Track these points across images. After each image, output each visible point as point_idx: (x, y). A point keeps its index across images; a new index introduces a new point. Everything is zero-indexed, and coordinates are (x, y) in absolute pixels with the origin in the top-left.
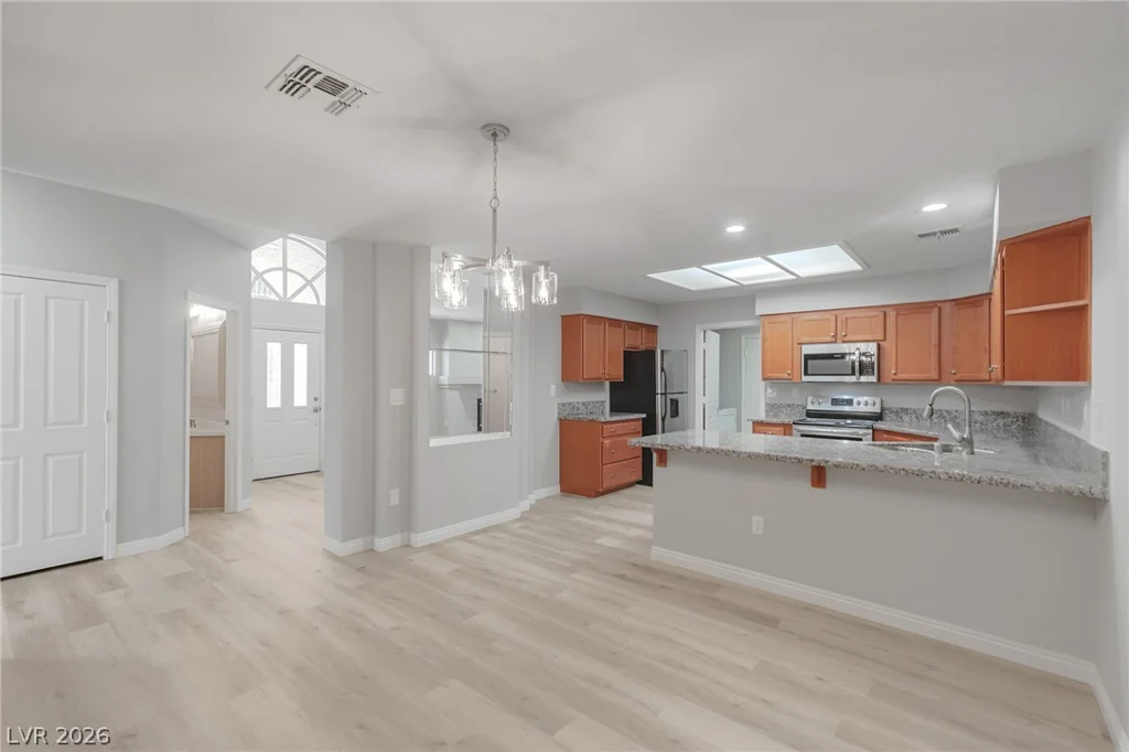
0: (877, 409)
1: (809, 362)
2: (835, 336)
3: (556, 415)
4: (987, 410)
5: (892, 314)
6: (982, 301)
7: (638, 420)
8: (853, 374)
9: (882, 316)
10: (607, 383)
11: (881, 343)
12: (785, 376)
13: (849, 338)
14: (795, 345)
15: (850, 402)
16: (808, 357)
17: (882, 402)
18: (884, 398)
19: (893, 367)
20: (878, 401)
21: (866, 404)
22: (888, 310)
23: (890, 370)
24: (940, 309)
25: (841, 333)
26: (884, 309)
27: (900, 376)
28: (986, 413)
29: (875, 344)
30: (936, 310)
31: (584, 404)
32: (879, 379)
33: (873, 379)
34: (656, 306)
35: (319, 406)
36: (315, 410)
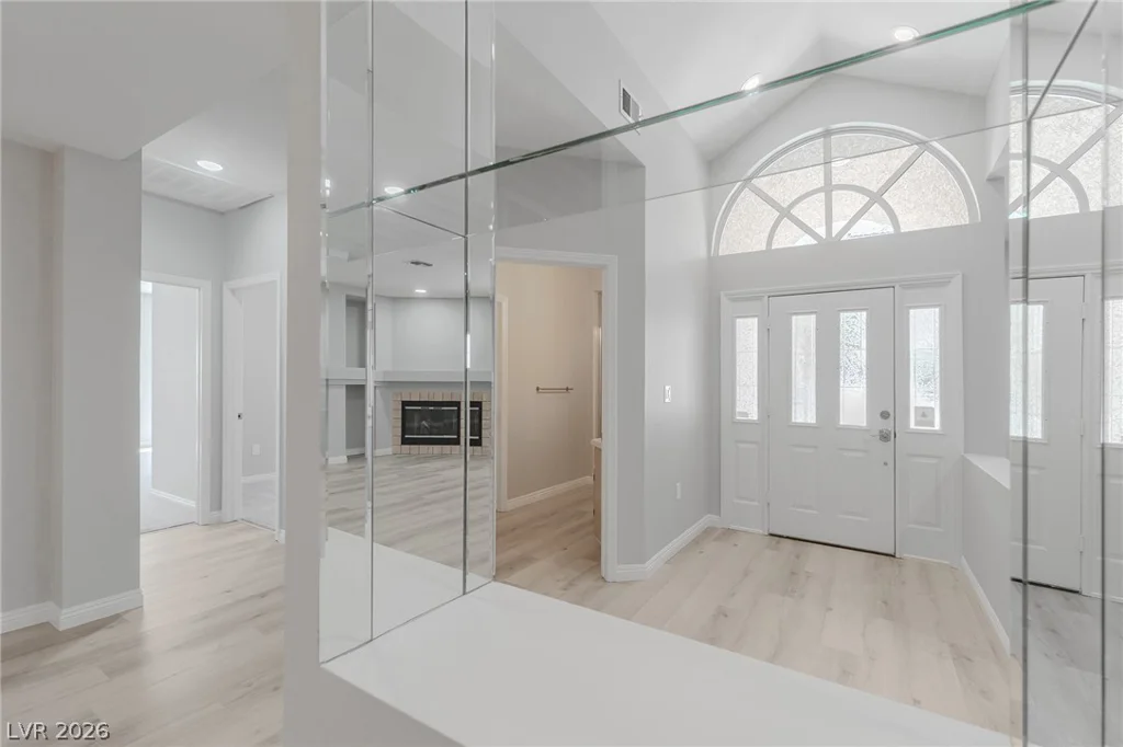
35: (891, 429)
36: (884, 437)
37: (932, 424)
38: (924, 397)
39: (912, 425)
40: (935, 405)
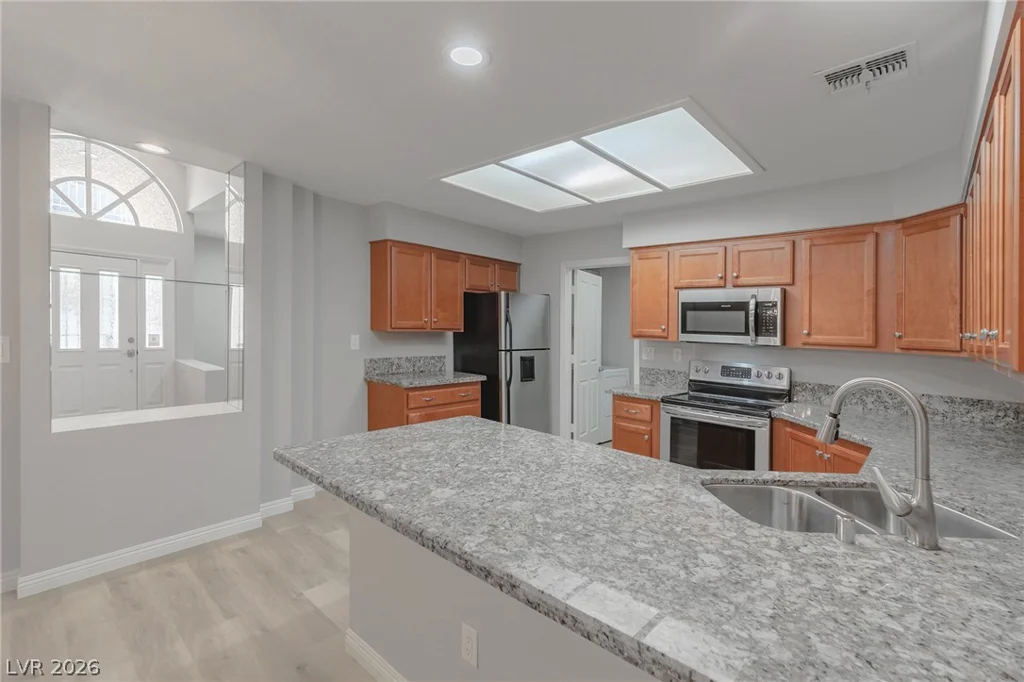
0: (784, 385)
1: (690, 314)
2: (724, 278)
3: (361, 375)
4: (953, 395)
5: (803, 246)
6: (948, 218)
7: (476, 383)
8: (747, 333)
9: (788, 248)
10: (450, 335)
11: (787, 288)
12: (657, 332)
13: (743, 280)
14: (672, 290)
15: (746, 373)
16: (687, 307)
17: (791, 373)
18: (794, 369)
19: (806, 324)
20: (785, 371)
21: (769, 376)
22: (798, 239)
23: (800, 327)
24: (877, 235)
25: (732, 274)
26: (792, 238)
27: (815, 338)
28: (951, 401)
29: (778, 290)
30: (871, 239)
31: (408, 360)
32: (784, 342)
33: (777, 341)
34: (517, 239)
35: (135, 349)
36: (130, 354)
37: (158, 345)
38: (154, 326)
39: (147, 346)
40: (160, 333)
